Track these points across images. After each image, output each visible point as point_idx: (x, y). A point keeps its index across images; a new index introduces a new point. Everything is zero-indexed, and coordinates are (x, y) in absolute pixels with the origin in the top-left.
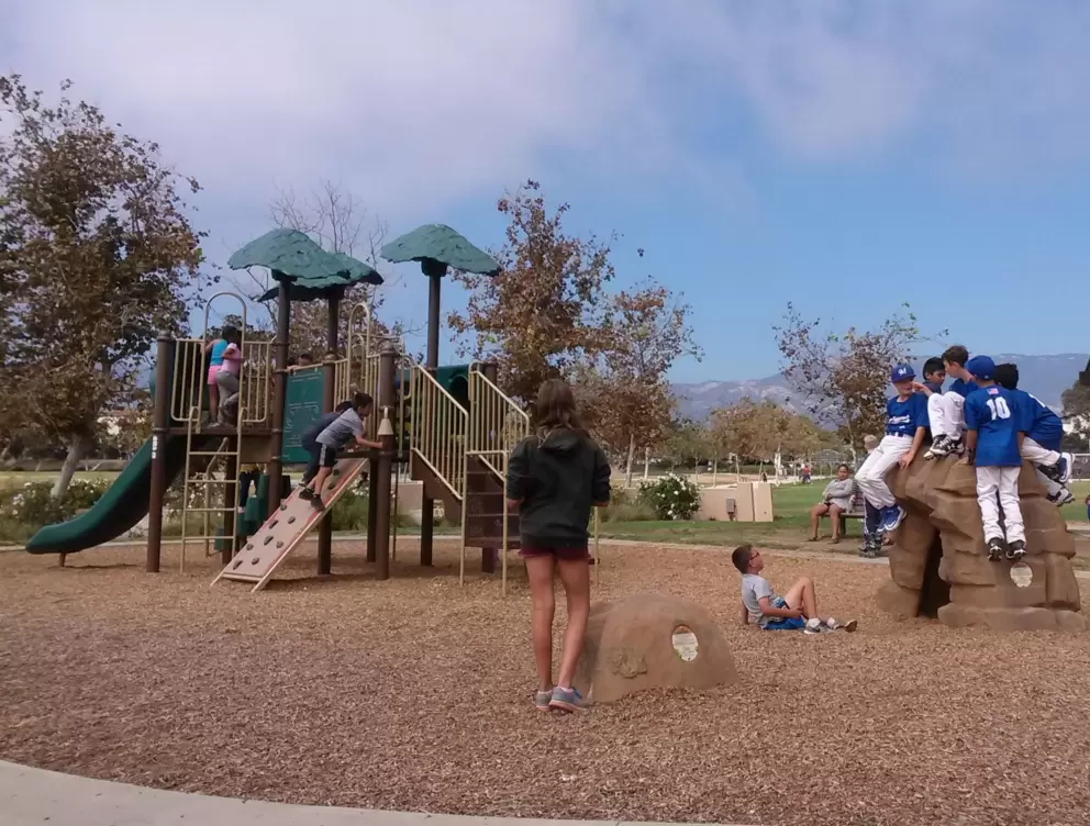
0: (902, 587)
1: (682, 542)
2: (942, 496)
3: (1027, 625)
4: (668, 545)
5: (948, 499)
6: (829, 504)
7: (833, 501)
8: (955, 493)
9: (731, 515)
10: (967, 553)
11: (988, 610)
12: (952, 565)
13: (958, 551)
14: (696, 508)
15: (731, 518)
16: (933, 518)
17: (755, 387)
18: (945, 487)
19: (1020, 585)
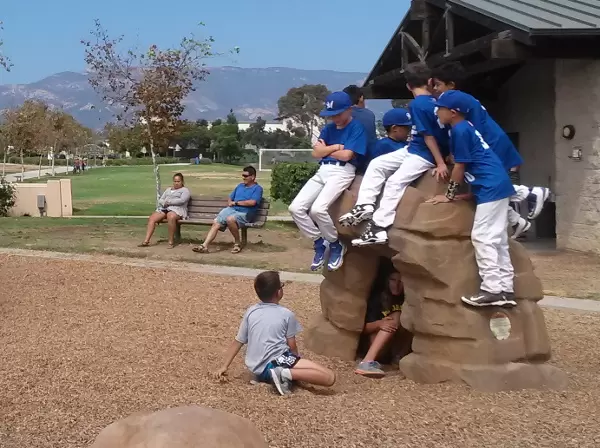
0: (341, 329)
1: (27, 248)
2: (410, 237)
3: (512, 383)
4: (17, 251)
5: (422, 242)
6: (166, 212)
7: (170, 208)
8: (427, 235)
9: (42, 210)
10: (440, 302)
11: (467, 367)
12: (418, 313)
13: (427, 300)
14: (12, 204)
15: (42, 213)
16: (397, 261)
17: (23, 90)
18: (413, 226)
19: (499, 338)
